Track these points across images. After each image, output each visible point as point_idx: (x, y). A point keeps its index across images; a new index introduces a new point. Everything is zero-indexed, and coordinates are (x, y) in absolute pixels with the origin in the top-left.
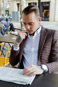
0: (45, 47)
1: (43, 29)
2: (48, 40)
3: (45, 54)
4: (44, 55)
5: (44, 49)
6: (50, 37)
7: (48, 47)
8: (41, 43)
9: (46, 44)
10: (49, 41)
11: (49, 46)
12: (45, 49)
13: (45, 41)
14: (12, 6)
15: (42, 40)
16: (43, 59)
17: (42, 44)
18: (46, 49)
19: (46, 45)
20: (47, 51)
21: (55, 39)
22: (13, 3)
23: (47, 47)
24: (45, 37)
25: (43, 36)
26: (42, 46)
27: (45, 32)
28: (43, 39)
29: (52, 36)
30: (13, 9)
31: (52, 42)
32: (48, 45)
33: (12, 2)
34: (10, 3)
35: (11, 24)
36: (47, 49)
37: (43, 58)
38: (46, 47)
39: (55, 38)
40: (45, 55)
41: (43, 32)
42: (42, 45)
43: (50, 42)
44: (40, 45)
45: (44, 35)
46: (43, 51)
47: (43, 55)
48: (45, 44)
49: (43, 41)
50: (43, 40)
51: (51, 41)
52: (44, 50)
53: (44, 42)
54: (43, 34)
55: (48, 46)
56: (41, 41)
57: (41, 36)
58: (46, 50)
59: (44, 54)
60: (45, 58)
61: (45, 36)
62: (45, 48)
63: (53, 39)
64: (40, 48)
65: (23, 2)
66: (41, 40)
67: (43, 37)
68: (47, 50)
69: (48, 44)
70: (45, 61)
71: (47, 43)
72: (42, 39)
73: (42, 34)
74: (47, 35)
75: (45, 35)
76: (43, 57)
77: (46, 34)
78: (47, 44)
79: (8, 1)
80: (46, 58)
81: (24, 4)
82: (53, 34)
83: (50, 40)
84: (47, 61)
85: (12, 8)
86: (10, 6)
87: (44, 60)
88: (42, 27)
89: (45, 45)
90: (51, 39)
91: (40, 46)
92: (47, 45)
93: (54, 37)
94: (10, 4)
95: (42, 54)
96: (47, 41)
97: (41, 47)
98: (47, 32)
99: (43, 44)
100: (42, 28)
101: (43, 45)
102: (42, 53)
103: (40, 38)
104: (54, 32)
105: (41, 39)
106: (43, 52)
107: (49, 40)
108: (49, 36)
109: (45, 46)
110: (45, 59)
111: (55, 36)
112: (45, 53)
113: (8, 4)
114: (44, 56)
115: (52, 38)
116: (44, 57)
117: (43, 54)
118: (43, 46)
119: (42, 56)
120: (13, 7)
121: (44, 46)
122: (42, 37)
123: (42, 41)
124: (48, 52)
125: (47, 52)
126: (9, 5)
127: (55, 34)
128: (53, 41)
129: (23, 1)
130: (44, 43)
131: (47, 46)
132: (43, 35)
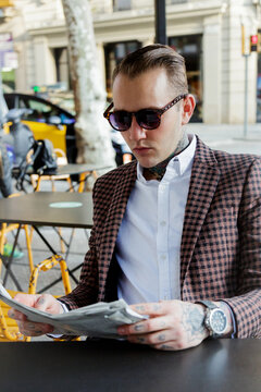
0: (210, 226)
1: (202, 153)
2: (223, 197)
3: (210, 256)
4: (205, 263)
5: (205, 234)
6: (233, 183)
7: (226, 228)
8: (195, 212)
9: (214, 212)
10: (230, 202)
11: (228, 224)
12: (210, 237)
13: (213, 202)
14: (29, 62)
15: (196, 197)
16: (202, 279)
17: (196, 215)
18: (216, 236)
19: (215, 219)
20: (220, 246)
21: (252, 193)
22: (32, 48)
23: (221, 228)
24: (210, 185)
25: (202, 181)
26: (197, 224)
27: (211, 164)
28: (204, 193)
29: (243, 181)
30: (34, 75)
31: (242, 205)
32: (225, 220)
33: (28, 44)
34: (20, 46)
35: (40, 144)
36: (221, 235)
37: (204, 275)
38: (216, 225)
39: (254, 189)
40: (211, 262)
41: (201, 165)
42: (199, 219)
43: (233, 206)
44: (189, 221)
45: (206, 179)
46: (201, 242)
47: (201, 260)
48: (212, 216)
49: (204, 202)
50: (202, 198)
51: (237, 202)
52: (207, 241)
53: (208, 205)
54: (202, 173)
55: (222, 224)
56: (194, 203)
57: (196, 180)
58: (214, 240)
59: (208, 259)
60: (210, 274)
61: (212, 179)
62: (212, 233)
63: (246, 194)
64: (189, 230)
65: (82, 40)
66: (193, 199)
67: (204, 184)
68: (219, 239)
69: (224, 215)
70: (212, 288)
71: (219, 210)
72: (198, 192)
73: (197, 175)
74: (218, 178)
75: (209, 177)
76: (201, 272)
77: (213, 174)
78: (218, 215)
79: (11, 40)
80: (216, 273)
81: (87, 48)
82: (244, 170)
83: (233, 198)
84: (222, 290)
85: (30, 71)
86: (19, 60)
87: (205, 282)
88: (198, 143)
89: (210, 220)
90: (238, 191)
91: (191, 224)
92: (221, 218)
93: (250, 186)
94: (18, 52)
95: (197, 257)
96: (220, 200)
97: (192, 227)
98: (219, 165)
99: (201, 213)
100: (198, 147)
101: (203, 217)
102: (200, 253)
103: (190, 188)
104: (252, 165)
105: (194, 194)
106: (202, 249)
107: (229, 196)
108: (230, 182)
109: (213, 223)
110: (212, 281)
111: (255, 179)
112: (212, 251)
113: (10, 51)
114: (209, 266)
115: (241, 188)
116: (206, 271)
117: (204, 256)
118: (201, 222)
119: (199, 264)
120: (34, 66)
121: (206, 223)
122: (200, 186)
123: (198, 200)
124: (224, 250)
125: (218, 250)
126: (14, 55)
127: (253, 173)
128: (246, 201)
129: (83, 36)
130: (206, 211)
131: (219, 222)
132: (203, 176)
